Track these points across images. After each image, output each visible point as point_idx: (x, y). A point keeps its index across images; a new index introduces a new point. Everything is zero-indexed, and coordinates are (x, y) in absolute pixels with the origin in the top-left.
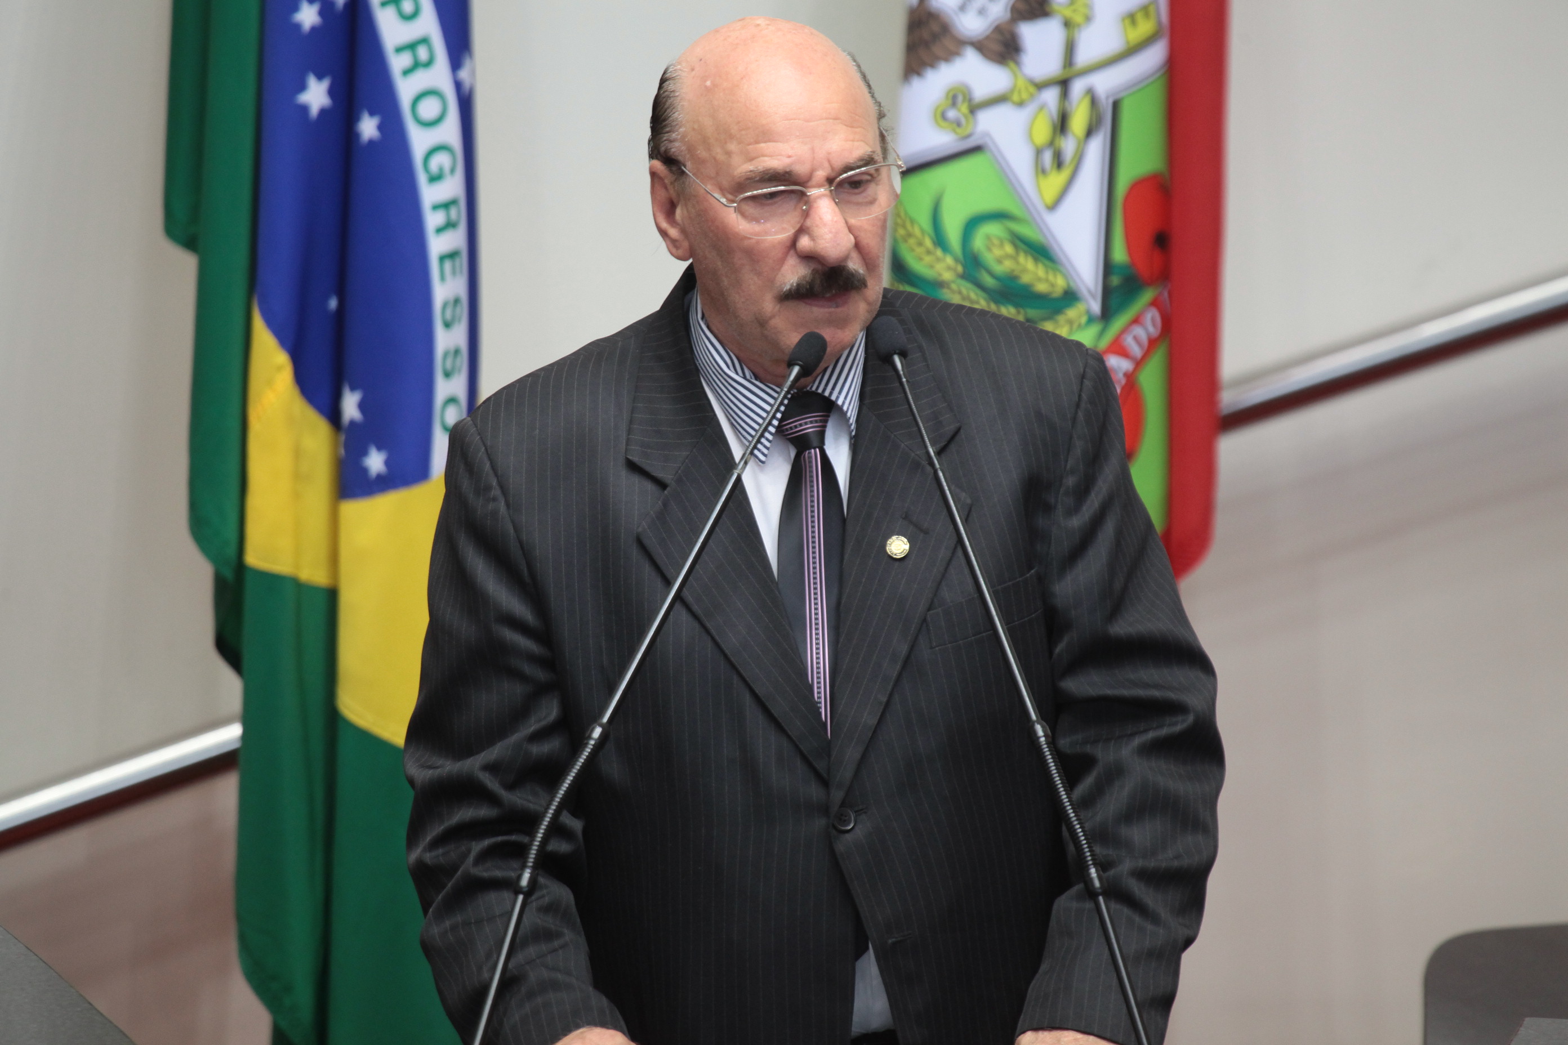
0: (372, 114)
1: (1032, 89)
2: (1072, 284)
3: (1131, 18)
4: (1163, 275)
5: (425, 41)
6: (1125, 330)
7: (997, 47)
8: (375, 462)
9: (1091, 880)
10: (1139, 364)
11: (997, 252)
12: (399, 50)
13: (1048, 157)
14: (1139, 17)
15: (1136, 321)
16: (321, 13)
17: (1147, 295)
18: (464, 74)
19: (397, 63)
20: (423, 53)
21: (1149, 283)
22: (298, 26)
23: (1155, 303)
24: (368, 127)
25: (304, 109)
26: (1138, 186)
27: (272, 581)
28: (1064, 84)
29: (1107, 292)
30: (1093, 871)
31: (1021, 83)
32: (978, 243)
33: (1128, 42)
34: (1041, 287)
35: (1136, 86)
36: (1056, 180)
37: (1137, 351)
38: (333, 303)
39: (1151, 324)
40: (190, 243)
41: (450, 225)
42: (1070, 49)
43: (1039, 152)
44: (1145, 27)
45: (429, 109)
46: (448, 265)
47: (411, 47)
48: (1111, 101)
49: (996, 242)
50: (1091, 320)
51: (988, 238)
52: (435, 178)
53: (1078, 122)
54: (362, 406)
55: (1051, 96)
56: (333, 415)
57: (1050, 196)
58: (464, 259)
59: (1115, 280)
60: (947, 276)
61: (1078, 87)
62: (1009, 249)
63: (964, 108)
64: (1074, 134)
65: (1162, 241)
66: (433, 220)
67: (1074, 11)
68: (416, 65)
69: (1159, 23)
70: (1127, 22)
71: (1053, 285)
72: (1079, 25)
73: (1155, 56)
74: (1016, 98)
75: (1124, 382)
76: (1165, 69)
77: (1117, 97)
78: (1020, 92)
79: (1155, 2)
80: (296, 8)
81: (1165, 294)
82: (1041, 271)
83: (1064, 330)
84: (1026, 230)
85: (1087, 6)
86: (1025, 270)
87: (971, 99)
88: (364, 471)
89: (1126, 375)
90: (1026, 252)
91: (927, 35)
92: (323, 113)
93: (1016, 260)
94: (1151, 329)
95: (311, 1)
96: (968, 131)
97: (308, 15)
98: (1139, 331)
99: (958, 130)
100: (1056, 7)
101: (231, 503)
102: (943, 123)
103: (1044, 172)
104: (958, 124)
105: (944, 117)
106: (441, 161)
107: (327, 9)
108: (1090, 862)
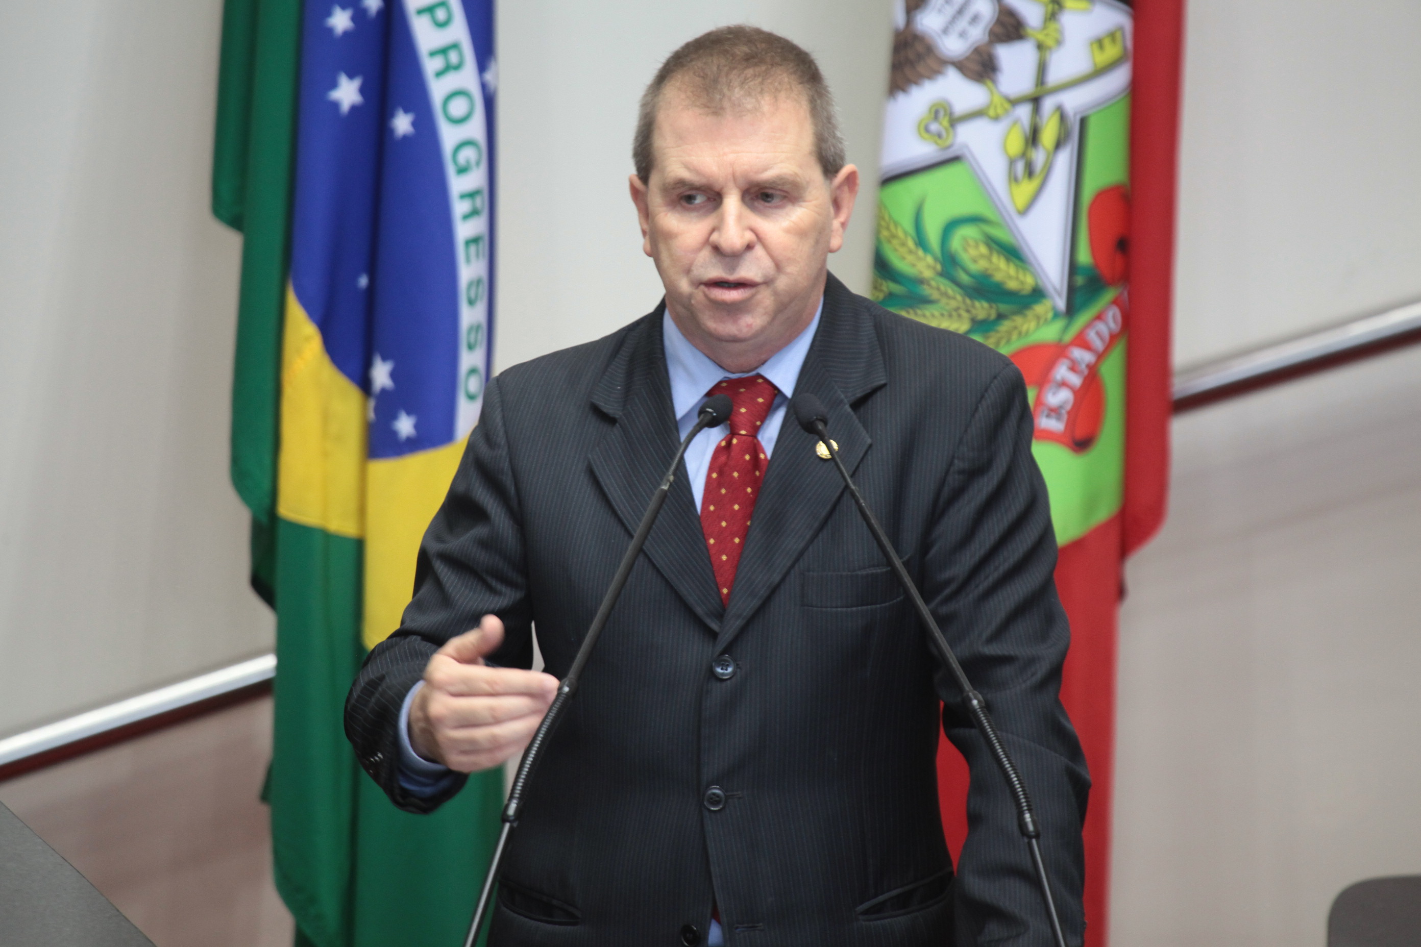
0: (406, 111)
1: (1007, 105)
2: (1040, 282)
3: (1099, 43)
4: (1125, 277)
5: (455, 46)
6: (1089, 325)
7: (976, 67)
8: (405, 426)
9: (1026, 824)
10: (1101, 357)
11: (973, 252)
12: (433, 54)
13: (1020, 167)
14: (1107, 43)
15: (1099, 317)
16: (354, 19)
17: (1109, 295)
18: (488, 76)
19: (431, 66)
20: (453, 57)
21: (1111, 283)
22: (330, 31)
23: (1115, 302)
24: (402, 124)
25: (335, 105)
26: (1103, 196)
27: (303, 531)
28: (1036, 101)
29: (1072, 290)
30: (1028, 816)
31: (997, 99)
32: (956, 243)
33: (1095, 64)
34: (1012, 285)
35: (1103, 105)
36: (1027, 188)
37: (1099, 345)
38: (363, 281)
39: (1112, 320)
40: (236, 222)
41: (474, 213)
42: (1042, 70)
43: (1012, 162)
44: (1112, 51)
45: (458, 107)
46: (473, 249)
47: (443, 51)
48: (1078, 118)
49: (972, 243)
50: (1056, 315)
51: (965, 240)
52: (462, 170)
53: (1048, 135)
54: (393, 375)
55: (1024, 112)
56: (364, 384)
57: (1021, 201)
58: (484, 245)
59: (1080, 280)
60: (927, 274)
61: (1048, 104)
62: (983, 249)
63: (945, 122)
64: (1044, 147)
65: (1123, 245)
66: (460, 208)
67: (1047, 35)
68: (448, 68)
69: (1125, 48)
70: (1095, 46)
71: (1022, 283)
72: (1049, 48)
73: (1120, 78)
74: (992, 113)
75: (1086, 372)
76: (1128, 91)
77: (1085, 114)
78: (995, 108)
79: (1121, 29)
80: (329, 14)
81: (1126, 294)
82: (1012, 271)
83: (1033, 325)
84: (999, 233)
85: (1061, 32)
86: (998, 269)
87: (951, 114)
88: (394, 434)
89: (1088, 366)
90: (999, 253)
91: (911, 55)
92: (354, 109)
93: (989, 260)
94: (1112, 325)
95: (344, 7)
96: (948, 142)
97: (341, 21)
98: (1101, 327)
99: (939, 141)
100: (1029, 31)
101: (267, 459)
102: (926, 135)
103: (1016, 180)
104: (939, 136)
105: (927, 130)
106: (468, 154)
107: (359, 15)
108: (1026, 808)
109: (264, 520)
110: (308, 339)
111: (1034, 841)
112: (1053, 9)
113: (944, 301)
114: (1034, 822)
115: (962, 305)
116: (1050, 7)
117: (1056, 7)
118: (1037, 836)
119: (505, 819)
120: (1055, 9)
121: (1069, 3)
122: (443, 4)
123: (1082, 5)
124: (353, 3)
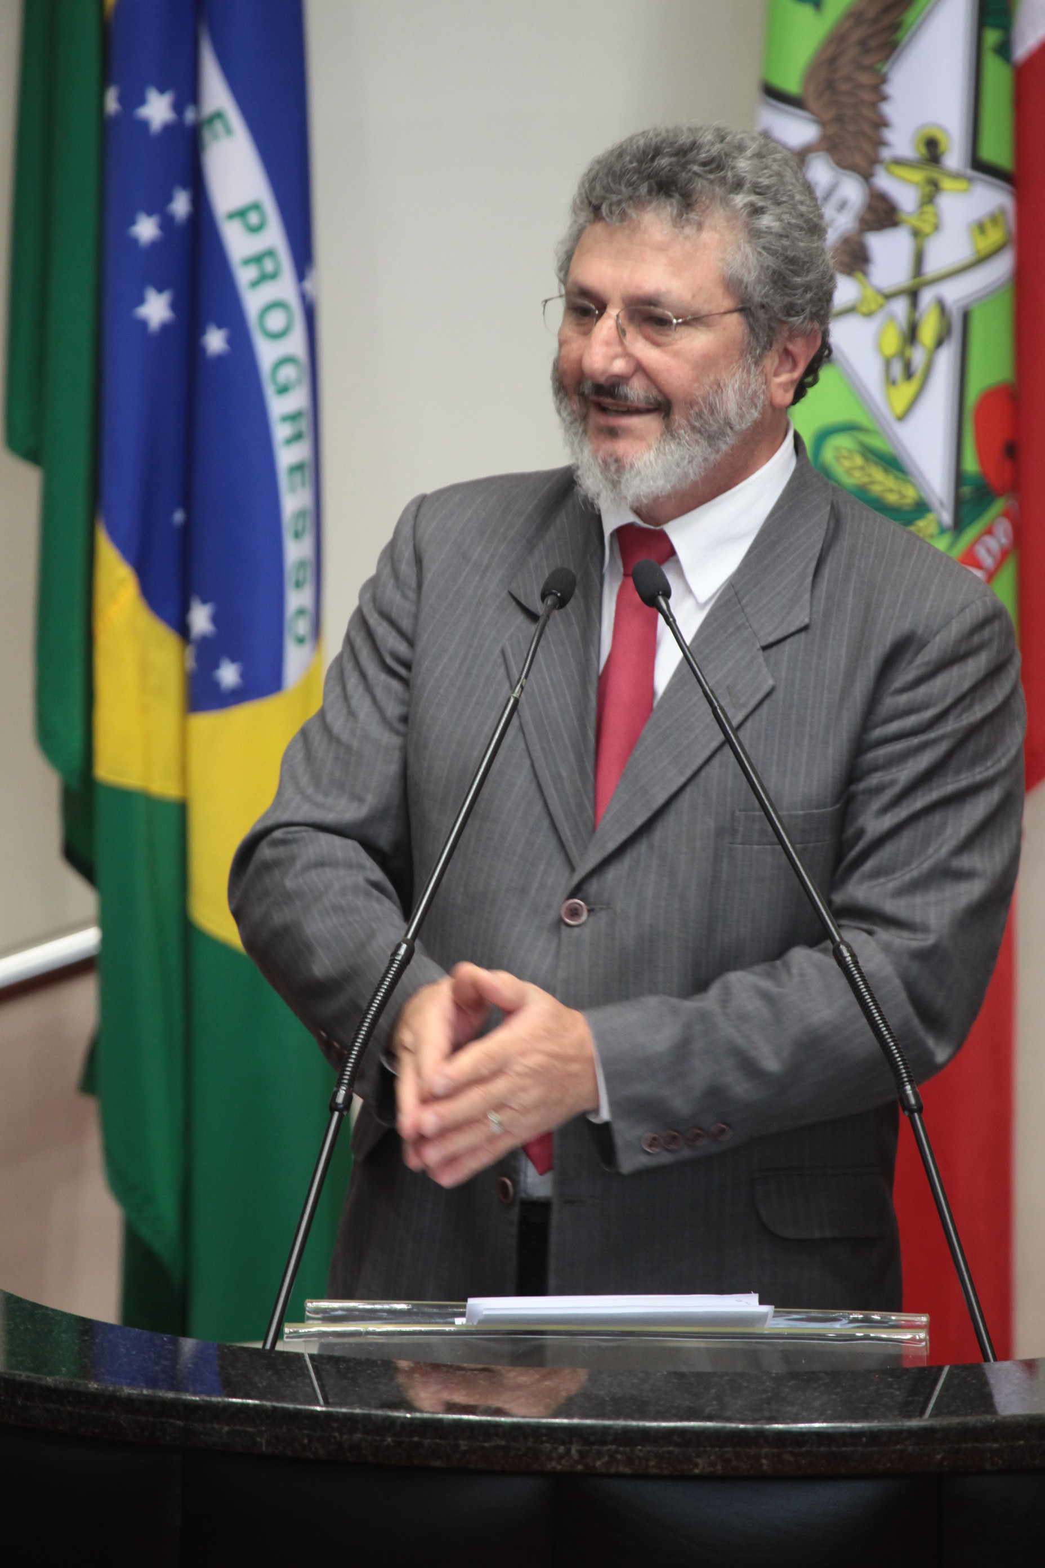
0: (220, 326)
1: (881, 300)
2: (923, 495)
3: (981, 227)
4: (1015, 486)
5: (270, 253)
6: (976, 541)
7: (844, 257)
8: (229, 675)
9: (907, 1096)
10: (991, 575)
11: (847, 464)
12: (247, 262)
13: (897, 369)
14: (989, 227)
15: (989, 531)
16: (161, 227)
17: (998, 506)
18: (308, 285)
19: (244, 276)
20: (269, 266)
21: (1000, 494)
22: (134, 241)
23: (1006, 514)
24: (215, 341)
25: (143, 324)
26: (989, 397)
27: (124, 796)
28: (913, 295)
29: (958, 502)
30: (908, 1087)
31: (869, 293)
32: (828, 455)
33: (977, 252)
34: (892, 498)
35: (986, 296)
36: (906, 391)
37: (988, 561)
38: (179, 517)
39: (1003, 534)
40: (33, 455)
41: (297, 437)
42: (919, 259)
43: (888, 363)
44: (995, 236)
45: (276, 321)
46: (298, 477)
47: (257, 259)
48: (961, 311)
49: (846, 453)
50: (943, 531)
51: (838, 449)
52: (283, 390)
53: (928, 332)
54: (215, 619)
55: (900, 307)
56: (182, 628)
57: (900, 407)
58: (308, 473)
59: (966, 490)
61: (927, 297)
62: (859, 461)
64: (924, 346)
65: (1012, 451)
66: (281, 432)
67: (924, 220)
68: (264, 278)
69: (1009, 232)
70: (977, 231)
71: (903, 497)
72: (927, 235)
73: (1003, 266)
74: (864, 308)
76: (1011, 280)
77: (967, 307)
78: (869, 303)
79: (1003, 211)
80: (133, 222)
81: (1016, 505)
82: (892, 483)
84: (876, 442)
85: (936, 215)
86: (876, 482)
88: (216, 685)
90: (876, 463)
92: (164, 326)
93: (866, 470)
94: (1003, 539)
95: (149, 213)
97: (146, 229)
98: (992, 542)
100: (903, 216)
103: (894, 382)
106: (288, 373)
107: (167, 222)
108: (906, 1079)
109: (78, 784)
110: (121, 583)
111: (916, 1115)
112: (930, 192)
114: (915, 1093)
116: (928, 189)
117: (933, 188)
118: (920, 1110)
119: (333, 1107)
120: (932, 191)
121: (947, 184)
122: (256, 207)
123: (962, 185)
124: (159, 208)
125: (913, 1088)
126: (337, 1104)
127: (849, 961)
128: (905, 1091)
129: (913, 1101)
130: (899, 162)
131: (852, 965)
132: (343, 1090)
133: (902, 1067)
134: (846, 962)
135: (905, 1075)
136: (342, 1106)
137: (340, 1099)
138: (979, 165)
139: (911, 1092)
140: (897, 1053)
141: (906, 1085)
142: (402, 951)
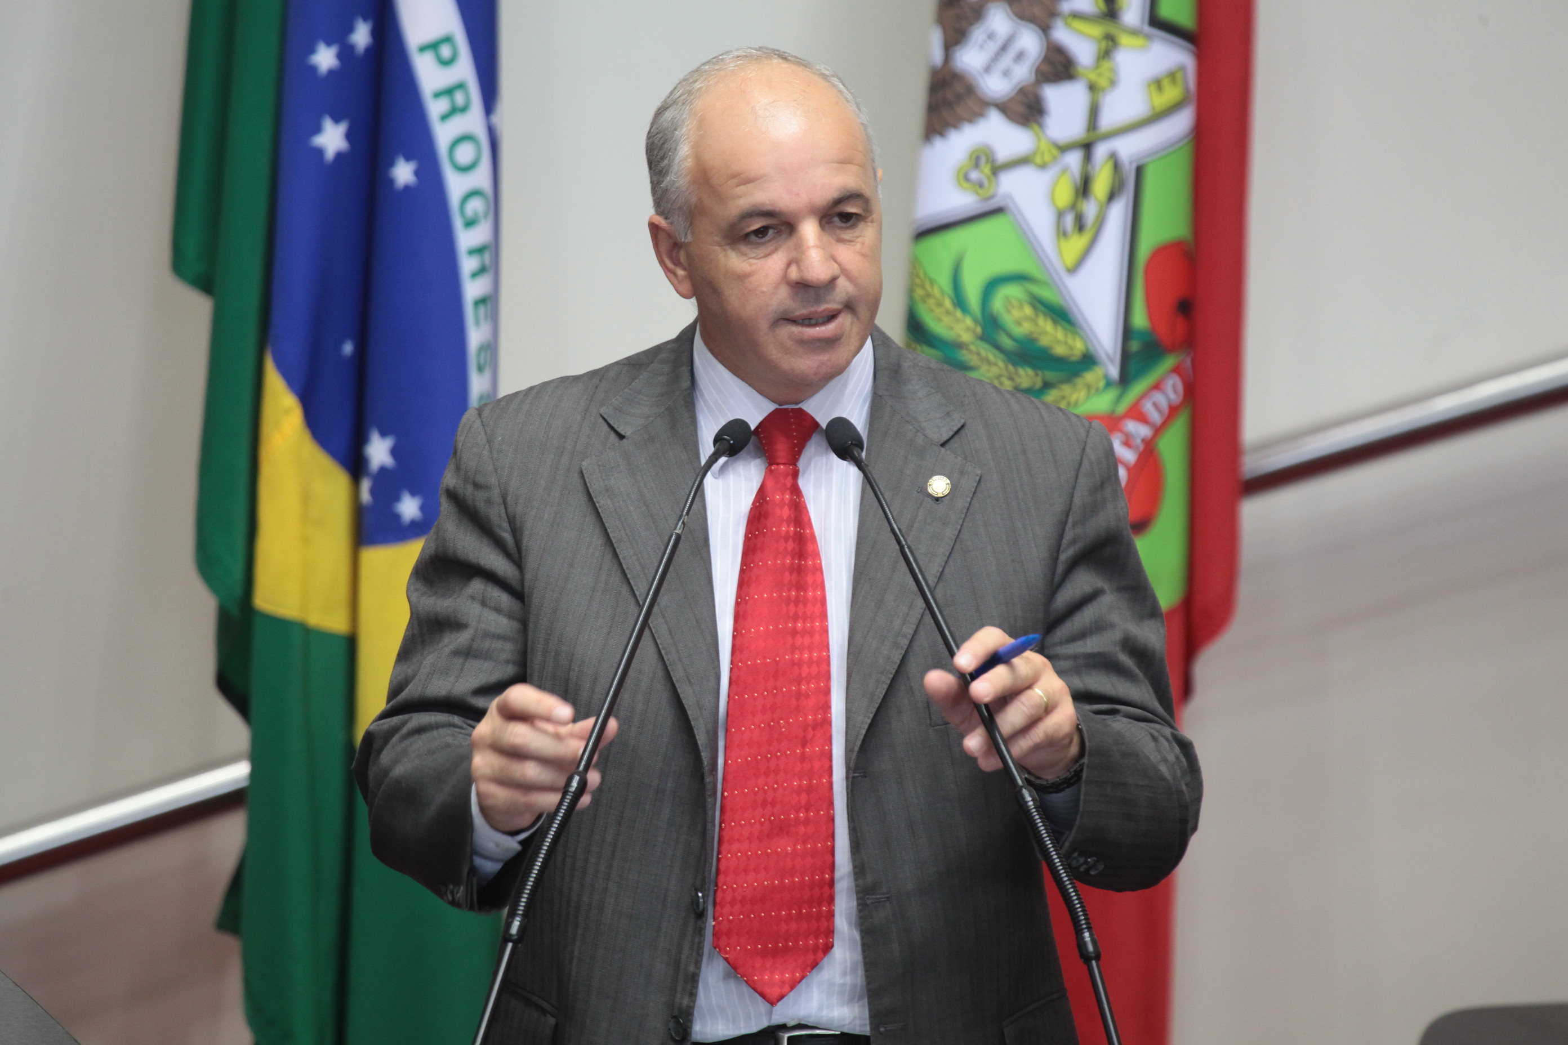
0: (408, 159)
1: (1055, 152)
2: (1091, 348)
3: (1158, 84)
4: (1188, 342)
5: (461, 86)
6: (1144, 396)
7: (1020, 109)
8: (409, 508)
9: (1085, 943)
10: (1158, 430)
11: (1016, 314)
12: (437, 95)
13: (1069, 220)
14: (1166, 83)
15: (1157, 387)
16: (340, 56)
17: (1169, 362)
18: (494, 118)
19: (435, 108)
20: (459, 98)
21: (1171, 349)
22: (313, 69)
23: (1177, 370)
24: (403, 173)
25: (319, 152)
26: (1161, 253)
27: (281, 625)
28: (1087, 147)
29: (1126, 357)
30: (1087, 935)
31: (1044, 145)
32: (998, 304)
33: (1153, 108)
34: (1060, 350)
35: (1162, 152)
36: (1076, 244)
37: (1156, 418)
38: (348, 348)
39: (1173, 390)
40: (206, 284)
41: (481, 271)
42: (1094, 113)
43: (1060, 215)
44: (1172, 94)
45: (465, 154)
46: (482, 310)
47: (448, 92)
48: (1134, 166)
49: (1015, 303)
50: (1109, 384)
51: (1008, 300)
52: (470, 223)
53: (1101, 186)
54: (394, 452)
55: (1074, 159)
56: (353, 461)
57: (1070, 258)
59: (1135, 346)
60: (966, 337)
61: (1101, 151)
62: (1028, 311)
63: (987, 170)
64: (1096, 198)
65: (1185, 307)
66: (468, 265)
67: (1100, 75)
68: (454, 110)
69: (1187, 90)
70: (1153, 87)
71: (1071, 348)
72: (1103, 89)
73: (1182, 122)
74: (1038, 160)
75: (1141, 447)
76: (1191, 136)
77: (1141, 163)
78: (1043, 154)
79: (1182, 68)
80: (312, 51)
81: (1188, 362)
82: (1060, 334)
83: (1082, 394)
84: (1046, 293)
85: (1114, 71)
86: (1044, 332)
87: (993, 161)
88: (395, 517)
89: (1143, 440)
90: (1045, 315)
91: (950, 96)
92: (339, 156)
93: (1034, 321)
94: (1172, 396)
95: (329, 44)
96: (990, 193)
97: (325, 58)
98: (1159, 398)
99: (981, 191)
100: (1080, 70)
101: (240, 544)
102: (966, 185)
103: (1065, 234)
104: (981, 185)
105: (967, 178)
106: (475, 205)
107: (346, 52)
108: (1084, 926)
109: (235, 611)
110: (287, 411)
111: (1094, 963)
112: (1107, 45)
113: (984, 368)
114: (1094, 941)
115: (1004, 373)
116: (1104, 44)
117: (1110, 43)
118: (1098, 957)
119: (506, 938)
120: (1109, 47)
121: (1125, 40)
122: (448, 39)
123: (1138, 41)
124: (340, 37)
125: (1091, 935)
126: (511, 935)
127: (1031, 806)
128: (1083, 938)
129: (1091, 948)
130: (1077, 15)
131: (1034, 810)
132: (517, 921)
133: (1081, 914)
134: (1028, 807)
135: (1083, 922)
136: (516, 937)
137: (514, 929)
138: (1156, 21)
139: (1089, 939)
140: (1077, 899)
141: (1084, 933)
142: (575, 784)
